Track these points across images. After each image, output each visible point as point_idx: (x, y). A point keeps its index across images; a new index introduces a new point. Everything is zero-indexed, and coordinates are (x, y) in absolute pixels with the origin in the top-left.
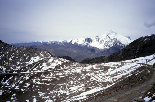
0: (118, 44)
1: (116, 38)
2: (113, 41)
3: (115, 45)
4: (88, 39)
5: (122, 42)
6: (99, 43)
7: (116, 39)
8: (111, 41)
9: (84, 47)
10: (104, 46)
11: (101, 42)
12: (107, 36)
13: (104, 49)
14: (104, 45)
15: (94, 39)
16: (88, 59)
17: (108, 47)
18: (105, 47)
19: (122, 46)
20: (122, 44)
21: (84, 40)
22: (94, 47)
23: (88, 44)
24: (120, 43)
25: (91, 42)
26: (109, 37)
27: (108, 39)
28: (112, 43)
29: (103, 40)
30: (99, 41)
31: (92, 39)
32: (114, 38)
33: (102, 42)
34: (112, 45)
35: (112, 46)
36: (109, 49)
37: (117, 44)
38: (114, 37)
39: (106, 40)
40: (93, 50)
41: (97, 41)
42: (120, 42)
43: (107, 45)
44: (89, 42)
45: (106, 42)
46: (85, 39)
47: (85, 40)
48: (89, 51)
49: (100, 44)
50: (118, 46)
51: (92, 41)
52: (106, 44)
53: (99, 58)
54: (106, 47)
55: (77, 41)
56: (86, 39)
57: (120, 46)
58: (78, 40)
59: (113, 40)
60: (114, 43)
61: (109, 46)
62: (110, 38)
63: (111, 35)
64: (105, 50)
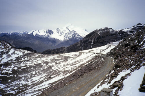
0: (77, 35)
1: (74, 30)
3: (74, 37)
4: (49, 30)
5: (80, 34)
6: (59, 34)
7: (75, 32)
8: (70, 33)
9: (45, 38)
11: (61, 34)
12: (67, 28)
13: (64, 40)
14: (64, 37)
15: (55, 31)
16: (49, 50)
17: (67, 39)
18: (65, 39)
19: (80, 37)
21: (46, 32)
22: (55, 39)
23: (49, 36)
24: (78, 35)
25: (52, 34)
28: (71, 35)
29: (63, 32)
30: (60, 33)
31: (53, 31)
32: (73, 31)
33: (62, 33)
34: (71, 36)
35: (71, 37)
36: (68, 41)
37: (75, 36)
38: (73, 30)
39: (66, 32)
40: (54, 41)
41: (58, 33)
44: (50, 34)
45: (66, 34)
47: (47, 32)
48: (50, 42)
49: (60, 36)
51: (53, 33)
52: (66, 36)
53: (60, 49)
54: (66, 38)
55: (38, 33)
56: (47, 31)
57: (78, 38)
58: (39, 31)
59: (72, 32)
60: (73, 34)
61: (69, 38)
62: (69, 30)
63: (70, 27)
64: (65, 42)
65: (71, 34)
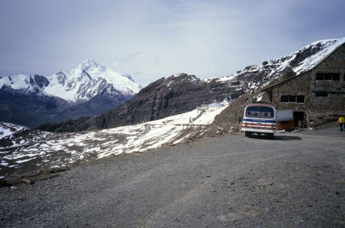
0: (109, 89)
1: (103, 77)
2: (98, 84)
3: (103, 93)
4: (37, 77)
5: (116, 87)
6: (65, 87)
7: (104, 81)
8: (92, 83)
9: (28, 97)
10: (77, 95)
11: (70, 85)
12: (84, 71)
13: (78, 100)
14: (78, 92)
15: (54, 80)
17: (85, 98)
18: (80, 97)
19: (117, 94)
20: (116, 91)
21: (29, 80)
22: (53, 98)
23: (37, 91)
24: (113, 89)
25: (47, 86)
26: (88, 75)
27: (86, 78)
28: (96, 88)
29: (76, 80)
30: (66, 83)
31: (48, 78)
32: (100, 78)
33: (73, 85)
34: (94, 92)
35: (96, 94)
36: (89, 102)
37: (105, 90)
38: (99, 76)
39: (83, 82)
40: (52, 103)
41: (60, 83)
42: (112, 87)
43: (85, 93)
44: (41, 86)
45: (82, 85)
46: (31, 79)
47: (32, 81)
48: (41, 107)
49: (69, 90)
50: (108, 94)
51: (47, 83)
52: (82, 91)
53: (76, 121)
54: (83, 97)
56: (33, 77)
57: (112, 95)
58: (10, 80)
59: (97, 82)
60: (100, 87)
61: (89, 96)
62: (90, 77)
63: (92, 70)
64: (80, 105)
65: (94, 85)
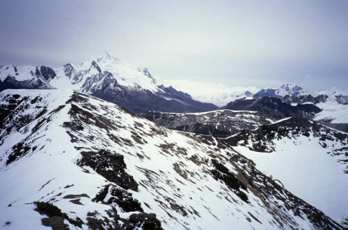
1: (109, 71)
2: (103, 80)
3: (105, 88)
4: (43, 68)
5: (120, 82)
7: (110, 74)
10: (82, 89)
11: (76, 78)
14: (83, 86)
19: (120, 90)
20: (119, 86)
21: (34, 71)
24: (116, 85)
25: (53, 78)
27: (94, 72)
28: (101, 82)
30: (73, 76)
31: (54, 70)
34: (99, 87)
35: (100, 89)
37: (107, 85)
39: (89, 75)
41: (67, 75)
42: (116, 82)
43: (90, 87)
44: (47, 78)
45: (89, 78)
46: (37, 70)
47: (37, 73)
49: (74, 84)
50: (111, 90)
51: (54, 75)
52: (87, 85)
54: (87, 91)
56: (39, 69)
58: (16, 70)
59: (103, 75)
60: (105, 82)
61: (93, 90)
